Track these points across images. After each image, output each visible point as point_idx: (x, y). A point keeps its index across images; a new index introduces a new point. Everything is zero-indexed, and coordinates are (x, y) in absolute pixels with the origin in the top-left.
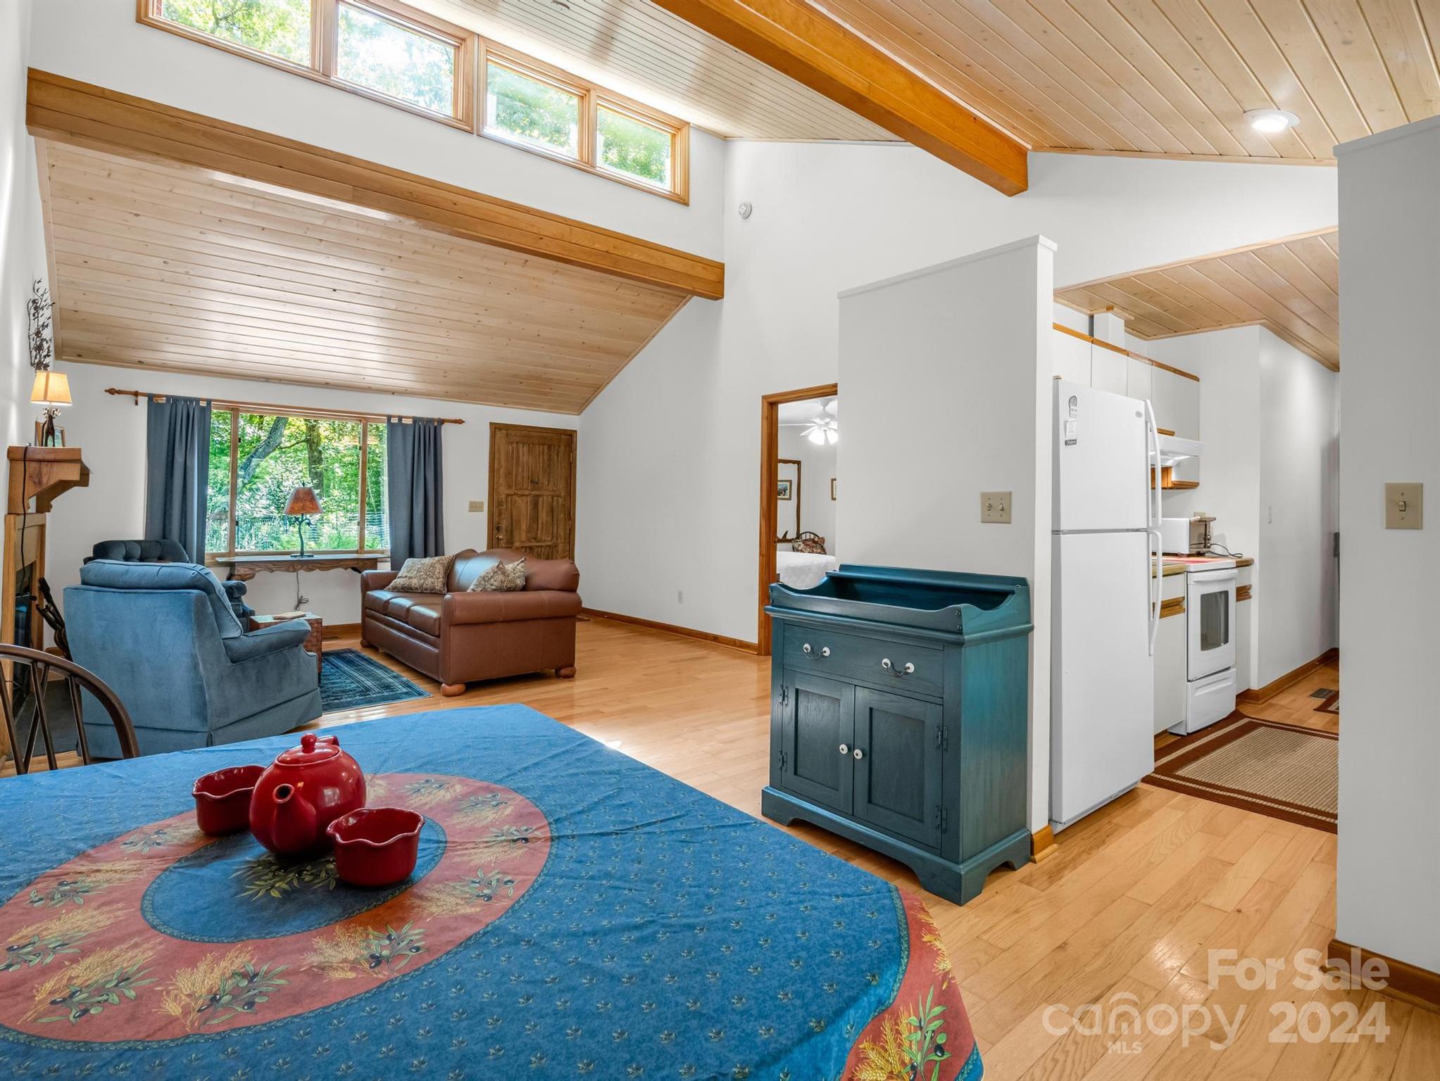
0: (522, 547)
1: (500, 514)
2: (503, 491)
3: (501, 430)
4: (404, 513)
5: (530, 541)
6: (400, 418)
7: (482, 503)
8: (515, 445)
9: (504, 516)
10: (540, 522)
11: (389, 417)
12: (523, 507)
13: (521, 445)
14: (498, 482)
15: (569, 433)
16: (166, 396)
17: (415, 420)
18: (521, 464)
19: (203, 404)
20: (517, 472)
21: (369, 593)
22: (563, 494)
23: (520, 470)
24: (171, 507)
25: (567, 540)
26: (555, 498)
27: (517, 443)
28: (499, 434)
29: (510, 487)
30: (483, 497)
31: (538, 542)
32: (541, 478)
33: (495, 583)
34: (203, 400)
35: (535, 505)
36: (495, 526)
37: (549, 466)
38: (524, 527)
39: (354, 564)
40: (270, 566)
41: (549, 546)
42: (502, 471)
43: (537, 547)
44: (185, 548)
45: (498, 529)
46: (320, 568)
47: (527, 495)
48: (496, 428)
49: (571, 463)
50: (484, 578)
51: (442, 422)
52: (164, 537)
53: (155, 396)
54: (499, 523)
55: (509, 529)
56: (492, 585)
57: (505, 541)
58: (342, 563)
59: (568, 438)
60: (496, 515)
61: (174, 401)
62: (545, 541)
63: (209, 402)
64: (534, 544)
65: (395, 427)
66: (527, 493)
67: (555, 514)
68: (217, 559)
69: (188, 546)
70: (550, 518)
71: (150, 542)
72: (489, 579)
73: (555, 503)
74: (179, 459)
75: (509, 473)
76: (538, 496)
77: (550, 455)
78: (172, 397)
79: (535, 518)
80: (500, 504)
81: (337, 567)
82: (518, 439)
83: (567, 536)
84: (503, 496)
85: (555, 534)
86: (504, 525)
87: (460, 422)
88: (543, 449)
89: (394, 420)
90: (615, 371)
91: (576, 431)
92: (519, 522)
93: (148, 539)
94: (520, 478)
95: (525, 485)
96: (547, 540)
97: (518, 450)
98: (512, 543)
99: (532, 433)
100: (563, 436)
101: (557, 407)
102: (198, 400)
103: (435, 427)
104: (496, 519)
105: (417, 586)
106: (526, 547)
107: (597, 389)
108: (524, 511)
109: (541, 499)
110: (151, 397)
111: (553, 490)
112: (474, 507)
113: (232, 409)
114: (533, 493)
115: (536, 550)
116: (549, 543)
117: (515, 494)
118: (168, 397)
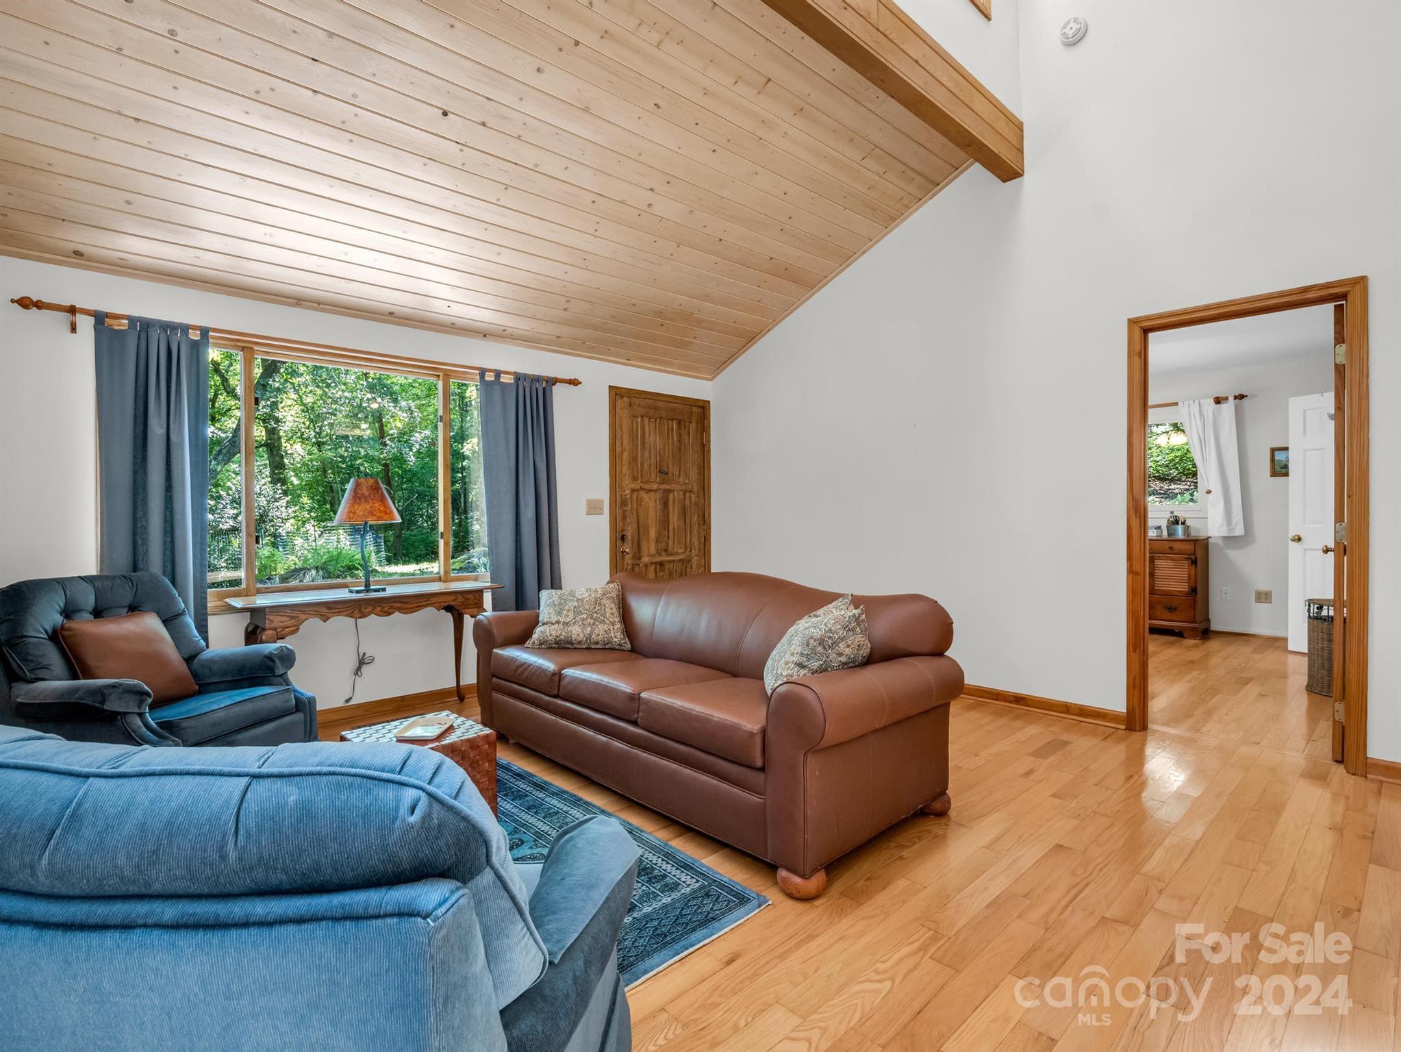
0: (652, 563)
1: (624, 518)
2: (628, 485)
3: (622, 397)
4: (508, 517)
5: (661, 555)
6: (498, 374)
7: (602, 502)
8: (639, 420)
9: (629, 521)
10: (671, 528)
11: (483, 372)
12: (651, 505)
13: (646, 420)
14: (621, 472)
15: (701, 404)
16: (129, 318)
17: (518, 377)
18: (647, 446)
19: (195, 336)
20: (642, 458)
21: (495, 650)
22: (696, 488)
23: (647, 455)
24: (145, 514)
25: (702, 552)
26: (687, 495)
27: (642, 416)
28: (620, 403)
29: (635, 479)
30: (603, 492)
31: (671, 555)
32: (670, 466)
33: (848, 651)
34: (195, 328)
35: (665, 504)
36: (619, 536)
37: (680, 449)
38: (653, 534)
39: (449, 601)
40: (324, 610)
41: (681, 560)
42: (625, 455)
43: (668, 561)
44: (174, 582)
45: (623, 538)
46: (400, 610)
47: (656, 490)
48: (617, 393)
49: (704, 446)
50: (821, 642)
51: (555, 381)
52: (135, 568)
53: (108, 315)
54: (623, 530)
55: (635, 540)
56: (840, 654)
57: (630, 556)
58: (433, 600)
59: (700, 410)
60: (619, 518)
61: (144, 327)
62: (677, 553)
63: (205, 332)
64: (665, 558)
65: (491, 383)
66: (655, 486)
67: (688, 517)
68: (227, 600)
69: (179, 578)
70: (682, 523)
71: (114, 578)
72: (835, 643)
73: (687, 501)
74: (156, 428)
75: (633, 459)
76: (668, 491)
77: (680, 435)
78: (140, 319)
79: (665, 522)
80: (624, 503)
81: (426, 606)
82: (642, 411)
83: (702, 546)
84: (628, 492)
85: (688, 544)
86: (629, 534)
87: (574, 382)
88: (673, 426)
89: (490, 377)
90: (788, 308)
91: (709, 402)
92: (647, 529)
93: (105, 573)
94: (646, 466)
95: (653, 476)
96: (680, 553)
97: (643, 427)
98: (640, 559)
99: (660, 404)
100: (694, 408)
101: (690, 368)
102: (185, 328)
103: (544, 389)
104: (620, 524)
105: (581, 637)
106: (656, 563)
107: (750, 338)
108: (652, 513)
109: (671, 496)
110: (100, 318)
111: (685, 484)
112: (593, 508)
113: (243, 349)
114: (662, 487)
115: (667, 566)
116: (682, 557)
117: (642, 489)
118: (132, 320)
